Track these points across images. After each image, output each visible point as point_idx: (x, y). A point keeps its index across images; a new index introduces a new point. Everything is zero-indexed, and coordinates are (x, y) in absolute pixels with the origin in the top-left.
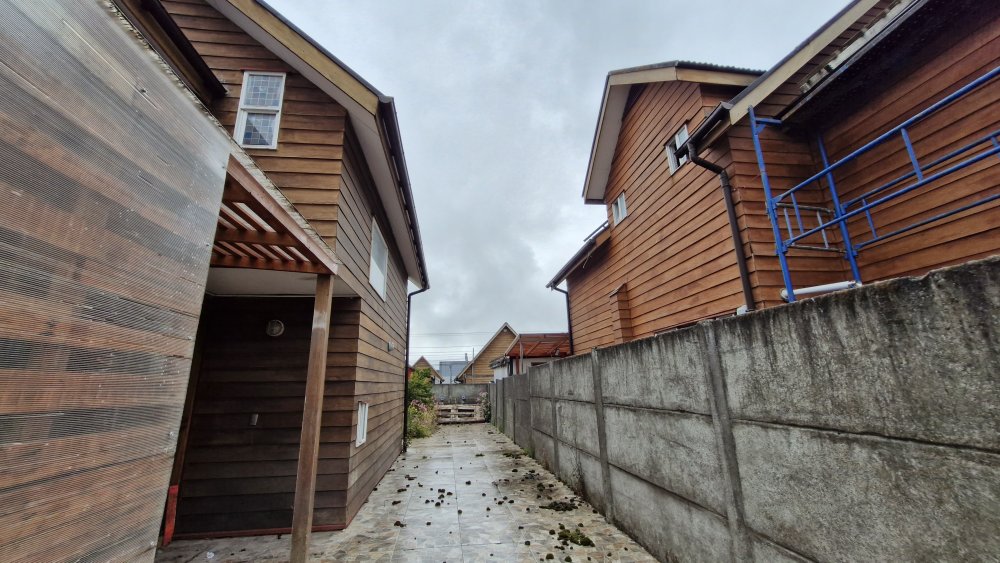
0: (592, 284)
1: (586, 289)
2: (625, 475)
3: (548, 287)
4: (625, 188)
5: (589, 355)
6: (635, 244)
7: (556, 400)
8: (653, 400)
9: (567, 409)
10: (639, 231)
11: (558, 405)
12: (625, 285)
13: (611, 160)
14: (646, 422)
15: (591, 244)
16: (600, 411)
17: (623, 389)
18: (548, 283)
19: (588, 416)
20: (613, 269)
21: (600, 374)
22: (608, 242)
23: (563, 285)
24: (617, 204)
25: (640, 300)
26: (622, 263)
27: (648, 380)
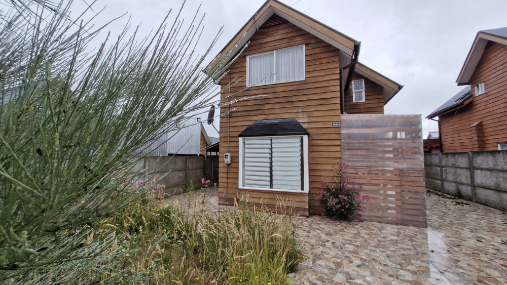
0: (457, 119)
1: (452, 121)
3: (426, 118)
4: (485, 80)
5: (467, 153)
6: (489, 106)
7: (443, 167)
9: (449, 170)
10: (491, 101)
12: (481, 123)
15: (460, 104)
16: (472, 171)
17: (484, 164)
19: (467, 173)
20: (473, 115)
21: (472, 159)
22: (471, 103)
23: (437, 118)
24: (478, 86)
25: (491, 129)
26: (480, 113)
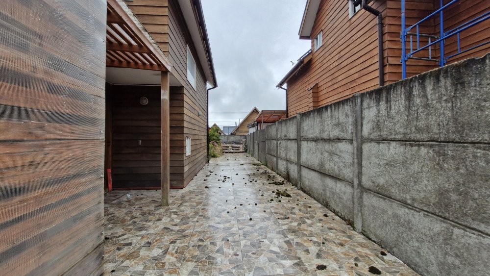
0: (300, 85)
1: (296, 87)
2: (308, 170)
3: (277, 87)
4: (323, 28)
5: (296, 117)
6: (325, 61)
7: (278, 140)
8: (325, 136)
9: (283, 143)
10: (328, 54)
11: (279, 142)
12: (317, 84)
13: (316, 13)
14: (320, 145)
15: (301, 62)
16: (299, 143)
17: (311, 131)
18: (277, 85)
19: (293, 146)
20: (312, 76)
21: (300, 125)
22: (310, 61)
23: (285, 86)
24: (317, 39)
25: (324, 92)
26: (317, 72)
27: (324, 126)
